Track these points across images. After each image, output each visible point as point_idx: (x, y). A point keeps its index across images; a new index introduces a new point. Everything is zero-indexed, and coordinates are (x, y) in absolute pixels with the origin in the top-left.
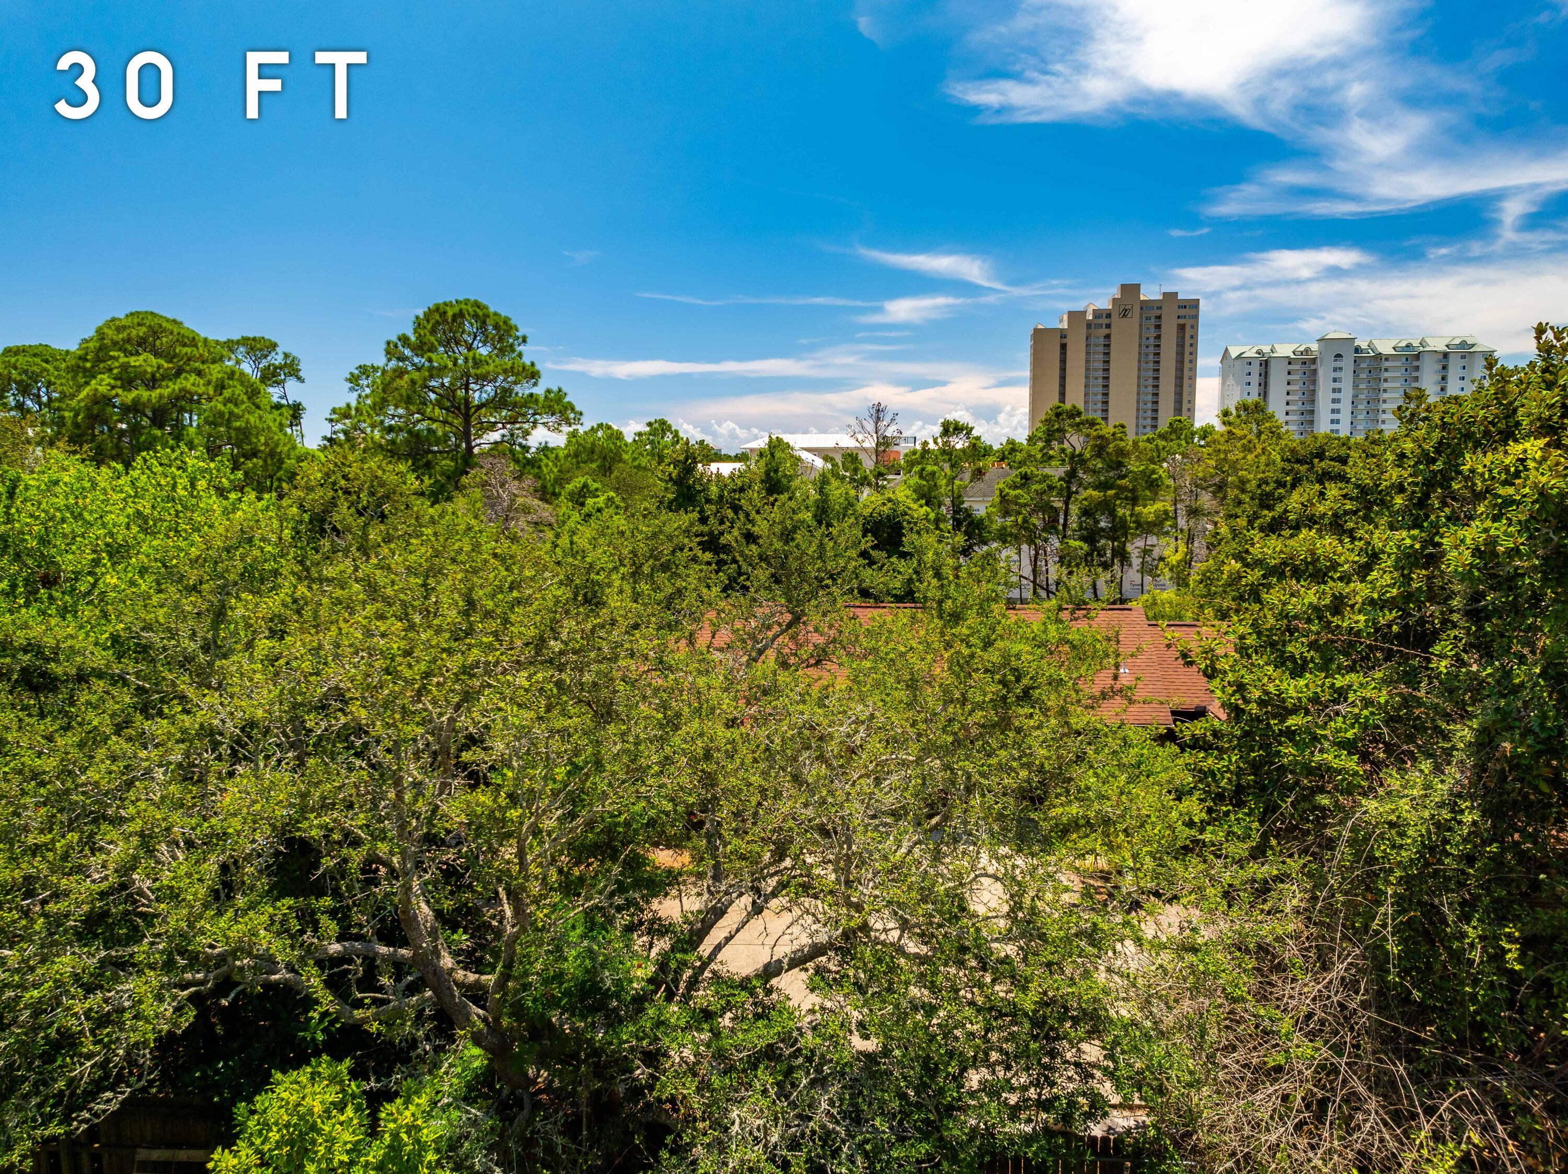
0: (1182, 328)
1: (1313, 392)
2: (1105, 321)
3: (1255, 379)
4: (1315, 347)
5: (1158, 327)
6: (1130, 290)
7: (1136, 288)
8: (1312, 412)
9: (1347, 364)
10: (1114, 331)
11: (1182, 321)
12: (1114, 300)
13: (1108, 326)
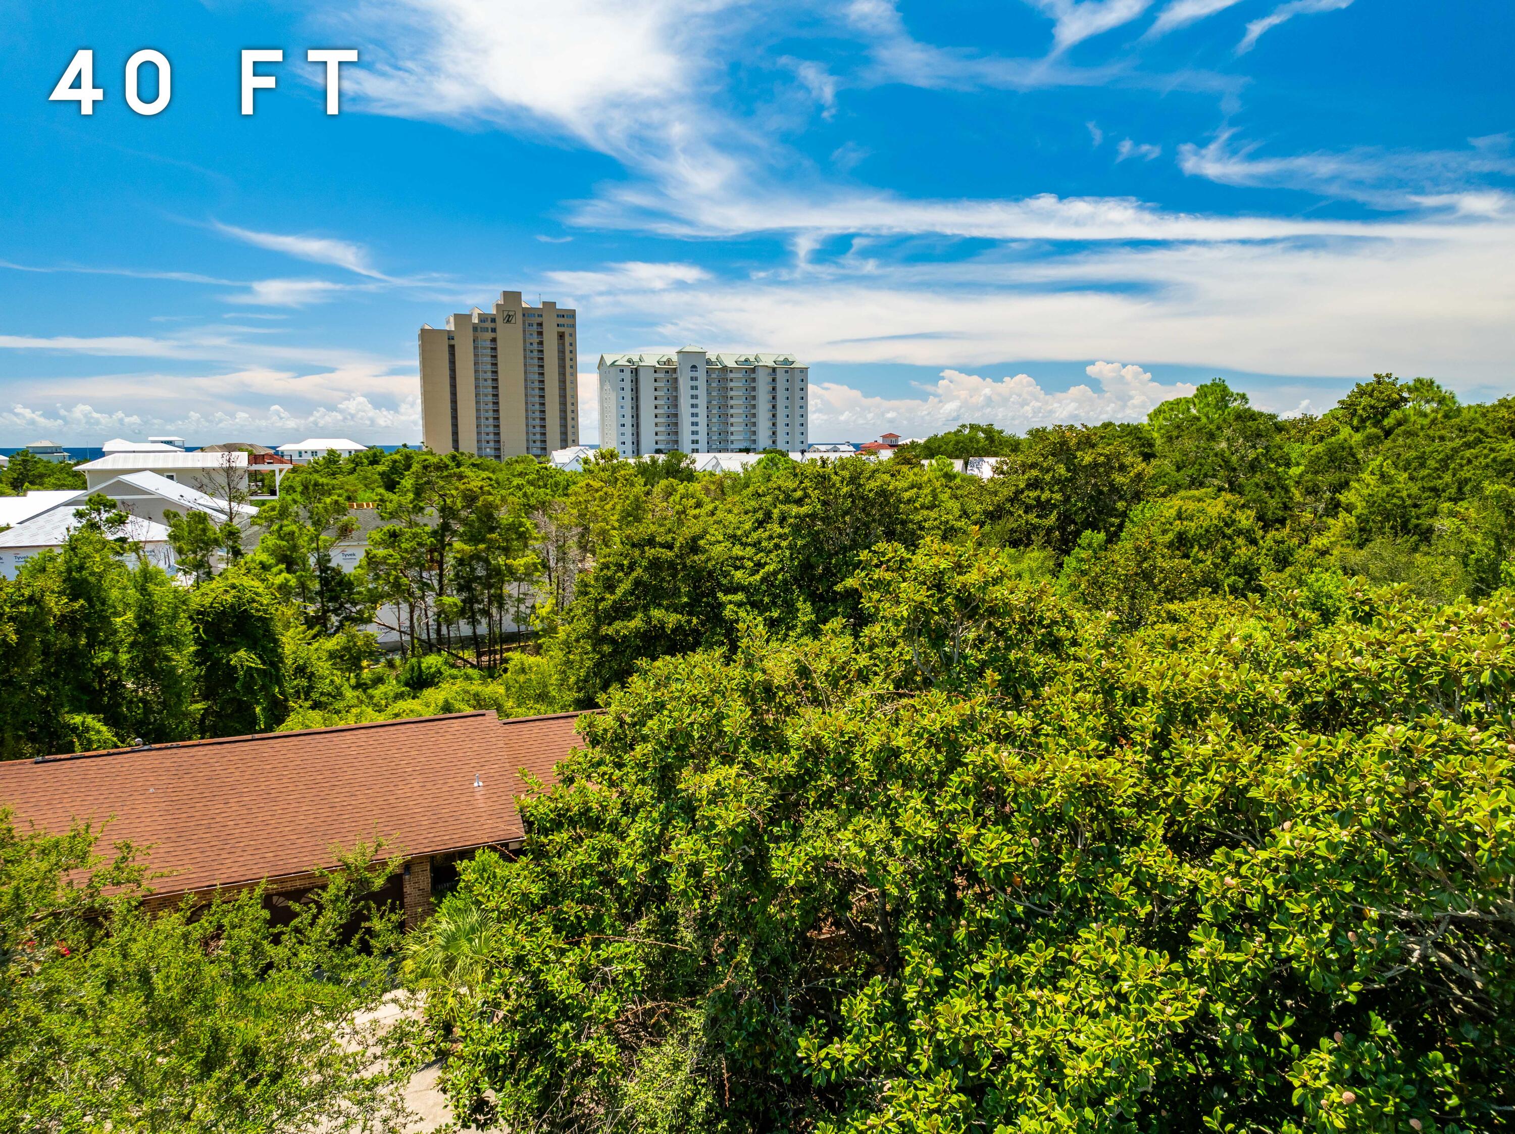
0: (561, 336)
1: (676, 398)
2: (489, 325)
3: (628, 385)
4: (675, 358)
5: (540, 333)
6: (512, 297)
7: (517, 295)
8: (676, 415)
9: (701, 374)
10: (499, 335)
11: (561, 329)
12: (498, 306)
13: (494, 330)
